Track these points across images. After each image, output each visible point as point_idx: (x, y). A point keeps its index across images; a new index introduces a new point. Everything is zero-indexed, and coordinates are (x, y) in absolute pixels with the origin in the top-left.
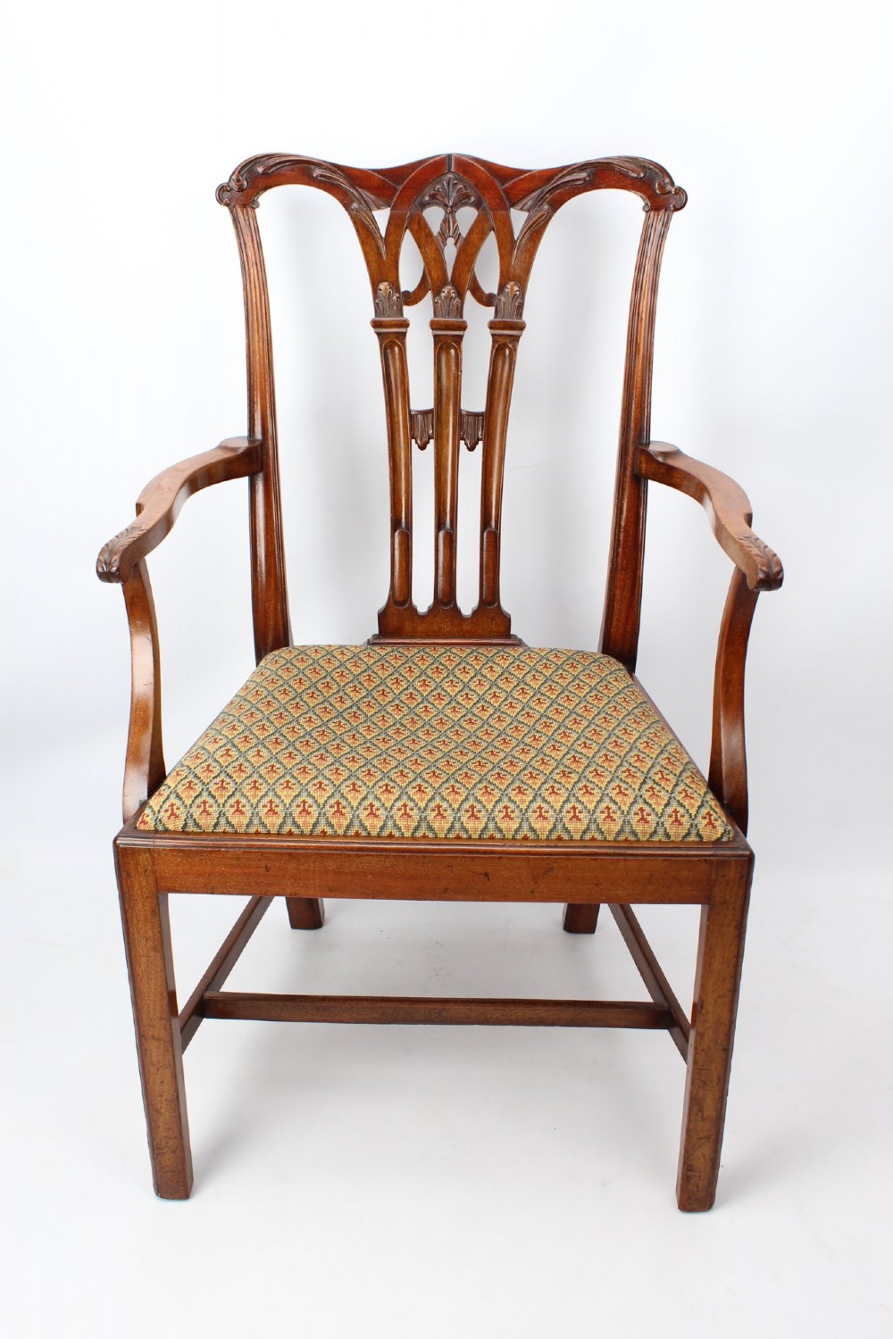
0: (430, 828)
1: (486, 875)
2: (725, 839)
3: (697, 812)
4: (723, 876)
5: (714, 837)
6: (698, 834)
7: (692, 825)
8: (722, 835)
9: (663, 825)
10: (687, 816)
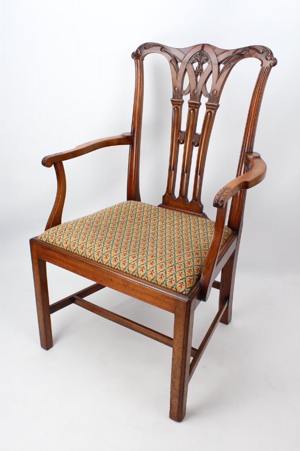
0: (102, 260)
1: (112, 280)
2: (184, 293)
3: (179, 281)
4: (179, 306)
5: (181, 291)
6: (176, 288)
7: (175, 284)
8: (183, 291)
9: (166, 282)
10: (175, 281)
